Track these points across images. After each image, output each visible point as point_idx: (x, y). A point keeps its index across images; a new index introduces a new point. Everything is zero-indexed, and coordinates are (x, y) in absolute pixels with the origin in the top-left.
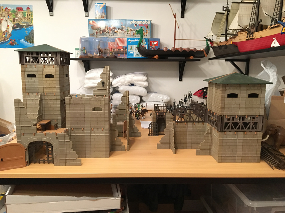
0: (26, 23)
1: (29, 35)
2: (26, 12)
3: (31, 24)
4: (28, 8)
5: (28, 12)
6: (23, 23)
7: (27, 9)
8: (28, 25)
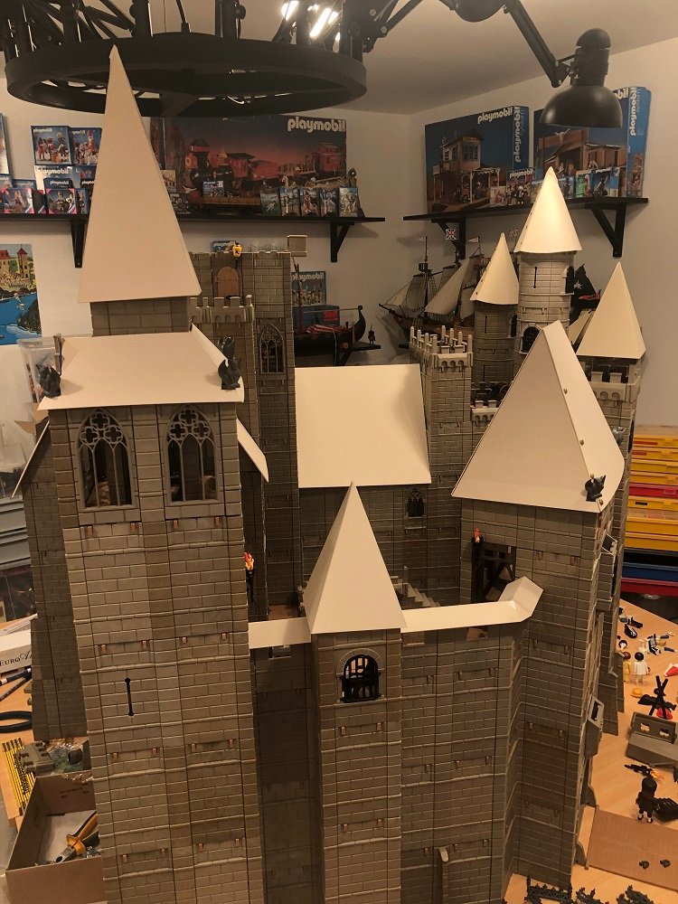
0: (19, 286)
1: (28, 313)
2: (17, 260)
3: (32, 288)
4: (22, 252)
5: (21, 261)
6: (12, 286)
7: (18, 253)
8: (24, 290)
